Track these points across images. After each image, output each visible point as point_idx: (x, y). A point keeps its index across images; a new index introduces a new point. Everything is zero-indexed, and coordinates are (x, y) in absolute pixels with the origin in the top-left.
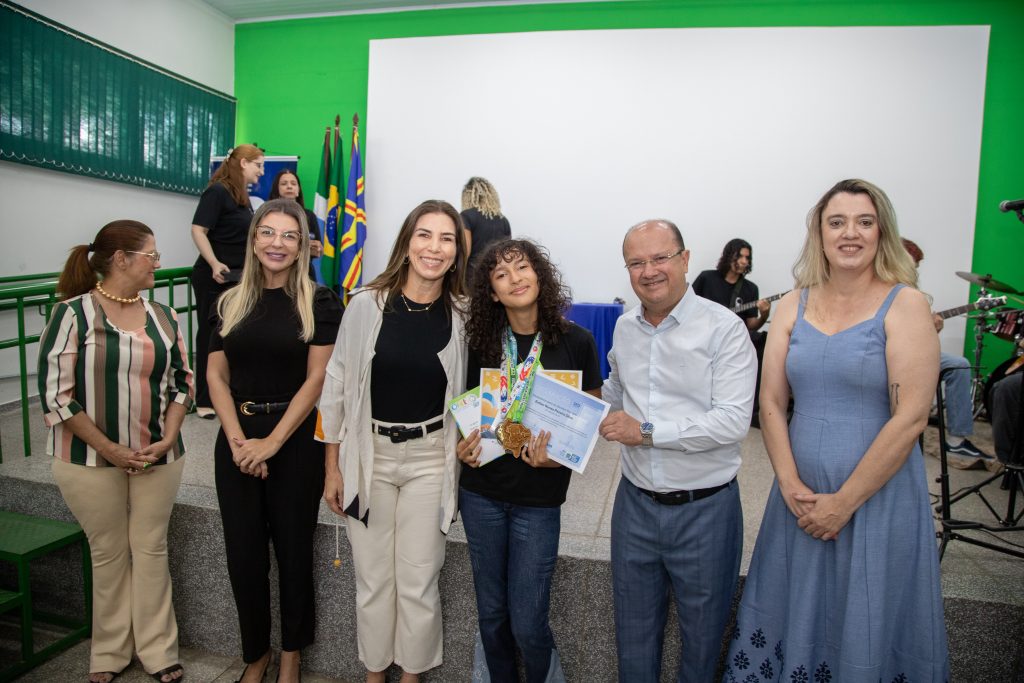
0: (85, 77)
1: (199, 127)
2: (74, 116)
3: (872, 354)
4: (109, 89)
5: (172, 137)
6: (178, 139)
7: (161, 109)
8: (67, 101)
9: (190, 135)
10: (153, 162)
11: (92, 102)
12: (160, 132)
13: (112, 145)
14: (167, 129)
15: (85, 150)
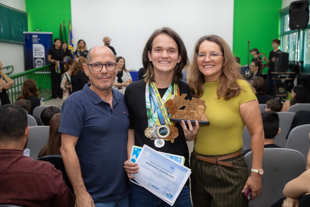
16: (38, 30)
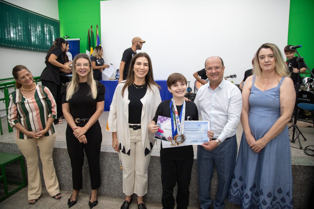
0: (11, 17)
1: (48, 31)
2: (8, 29)
3: (277, 98)
4: (19, 20)
5: (40, 34)
6: (42, 35)
7: (36, 26)
8: (5, 24)
9: (46, 33)
10: (35, 42)
11: (14, 24)
12: (36, 33)
13: (21, 38)
14: (38, 32)
15: (13, 40)
16: (67, 37)
